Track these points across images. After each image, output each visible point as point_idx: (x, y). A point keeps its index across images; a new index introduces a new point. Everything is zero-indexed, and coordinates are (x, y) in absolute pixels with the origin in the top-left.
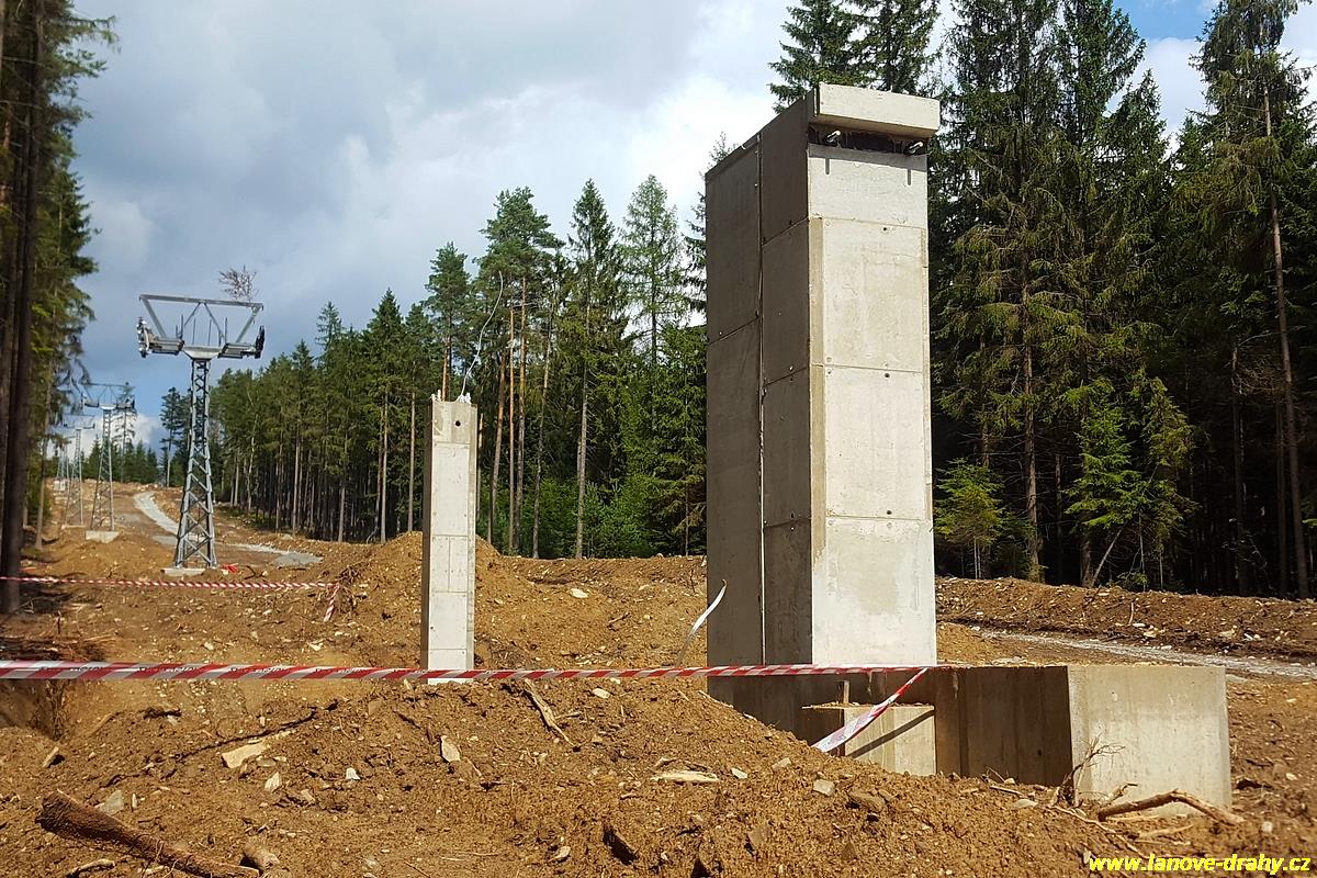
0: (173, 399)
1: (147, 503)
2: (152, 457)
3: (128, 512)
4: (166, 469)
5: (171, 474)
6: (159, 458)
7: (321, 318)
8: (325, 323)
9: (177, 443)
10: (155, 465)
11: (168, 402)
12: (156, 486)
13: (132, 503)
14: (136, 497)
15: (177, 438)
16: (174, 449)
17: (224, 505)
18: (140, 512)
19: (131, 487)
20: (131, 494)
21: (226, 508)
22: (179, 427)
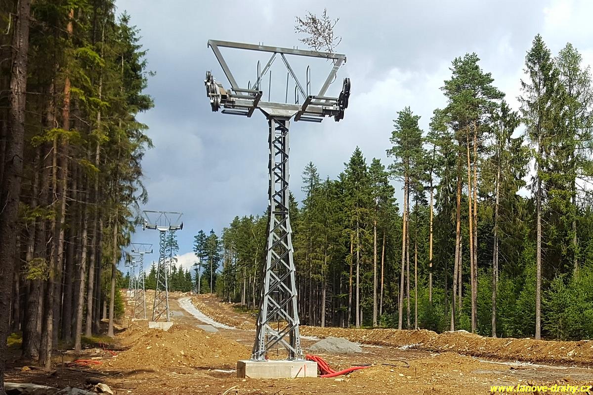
0: (201, 238)
1: (187, 303)
2: (188, 275)
3: (175, 310)
4: (197, 283)
5: (201, 285)
6: (193, 276)
7: (305, 173)
8: (308, 177)
9: (204, 266)
10: (190, 280)
11: (198, 240)
12: (192, 293)
13: (178, 304)
14: (180, 300)
15: (204, 262)
16: (203, 269)
17: (237, 304)
18: (183, 310)
19: (176, 294)
20: (176, 299)
21: (238, 306)
22: (205, 256)
